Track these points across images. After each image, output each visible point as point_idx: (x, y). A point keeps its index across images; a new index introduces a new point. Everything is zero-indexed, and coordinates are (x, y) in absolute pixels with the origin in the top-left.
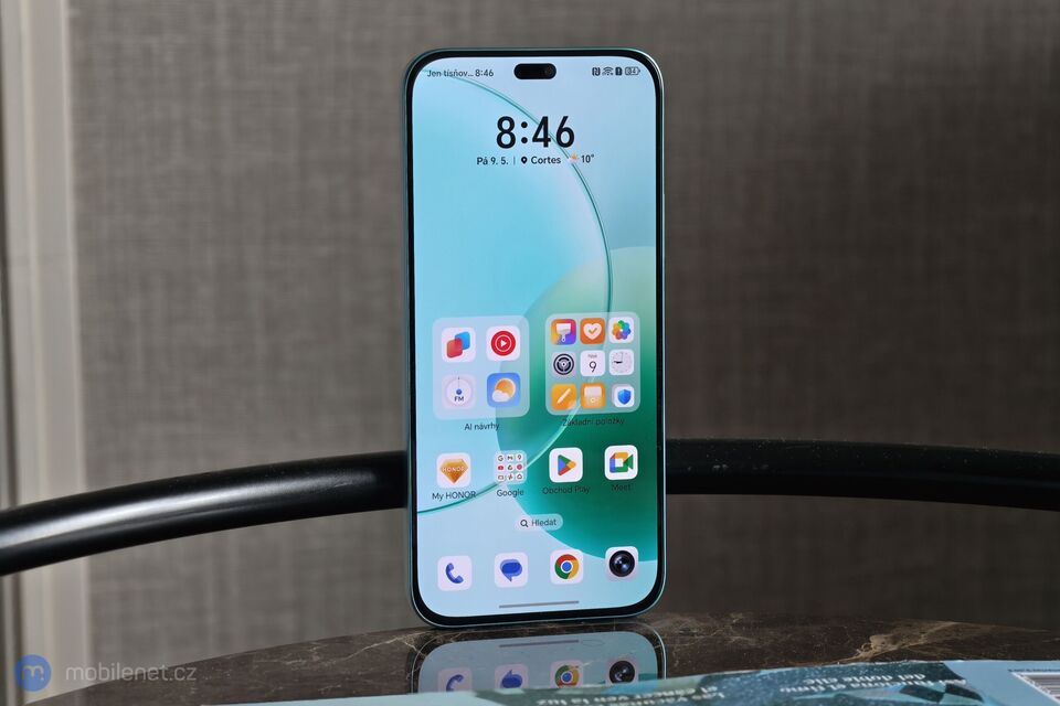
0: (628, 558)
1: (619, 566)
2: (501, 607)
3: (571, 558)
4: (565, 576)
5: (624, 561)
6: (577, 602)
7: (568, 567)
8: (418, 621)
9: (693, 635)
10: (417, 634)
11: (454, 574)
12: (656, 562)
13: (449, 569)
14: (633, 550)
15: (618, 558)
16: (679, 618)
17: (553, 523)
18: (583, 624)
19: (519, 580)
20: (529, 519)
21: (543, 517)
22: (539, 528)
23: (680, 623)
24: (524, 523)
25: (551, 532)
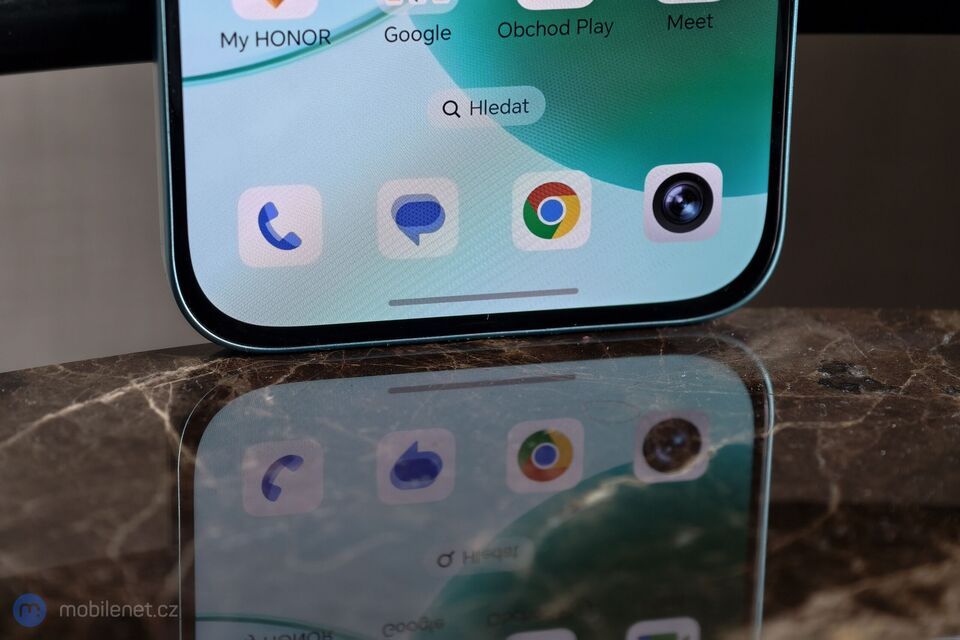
0: (699, 190)
1: (676, 207)
2: (393, 303)
3: (564, 190)
4: (547, 233)
5: (688, 196)
6: (574, 291)
7: (554, 211)
8: (187, 332)
9: (855, 385)
10: (186, 370)
11: (280, 227)
12: (762, 199)
13: (265, 215)
14: (710, 172)
15: (674, 193)
16: (811, 328)
17: (522, 107)
18: (586, 339)
19: (436, 242)
20: (463, 98)
21: (498, 94)
22: (488, 118)
23: (818, 342)
24: (450, 108)
25: (512, 130)
